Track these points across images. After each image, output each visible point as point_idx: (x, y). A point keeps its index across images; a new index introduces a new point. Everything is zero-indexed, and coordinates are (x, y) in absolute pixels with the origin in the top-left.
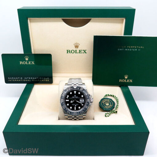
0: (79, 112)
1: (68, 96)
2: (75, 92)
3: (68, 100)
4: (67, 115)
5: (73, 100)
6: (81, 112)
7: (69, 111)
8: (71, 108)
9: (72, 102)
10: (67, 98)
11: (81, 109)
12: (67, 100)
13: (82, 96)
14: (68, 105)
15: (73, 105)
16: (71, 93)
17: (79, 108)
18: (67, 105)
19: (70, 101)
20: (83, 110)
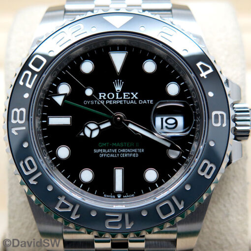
0: (151, 209)
1: (64, 89)
2: (118, 59)
3: (66, 121)
4: (58, 229)
5: (99, 120)
6: (166, 209)
7: (74, 202)
8: (87, 175)
9: (92, 130)
10: (59, 100)
11: (160, 182)
12: (54, 121)
13: (173, 89)
14: (63, 152)
15: (102, 152)
16: (87, 67)
17: (151, 175)
18: (53, 154)
19: (79, 123)
20: (180, 194)
